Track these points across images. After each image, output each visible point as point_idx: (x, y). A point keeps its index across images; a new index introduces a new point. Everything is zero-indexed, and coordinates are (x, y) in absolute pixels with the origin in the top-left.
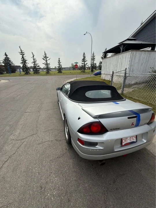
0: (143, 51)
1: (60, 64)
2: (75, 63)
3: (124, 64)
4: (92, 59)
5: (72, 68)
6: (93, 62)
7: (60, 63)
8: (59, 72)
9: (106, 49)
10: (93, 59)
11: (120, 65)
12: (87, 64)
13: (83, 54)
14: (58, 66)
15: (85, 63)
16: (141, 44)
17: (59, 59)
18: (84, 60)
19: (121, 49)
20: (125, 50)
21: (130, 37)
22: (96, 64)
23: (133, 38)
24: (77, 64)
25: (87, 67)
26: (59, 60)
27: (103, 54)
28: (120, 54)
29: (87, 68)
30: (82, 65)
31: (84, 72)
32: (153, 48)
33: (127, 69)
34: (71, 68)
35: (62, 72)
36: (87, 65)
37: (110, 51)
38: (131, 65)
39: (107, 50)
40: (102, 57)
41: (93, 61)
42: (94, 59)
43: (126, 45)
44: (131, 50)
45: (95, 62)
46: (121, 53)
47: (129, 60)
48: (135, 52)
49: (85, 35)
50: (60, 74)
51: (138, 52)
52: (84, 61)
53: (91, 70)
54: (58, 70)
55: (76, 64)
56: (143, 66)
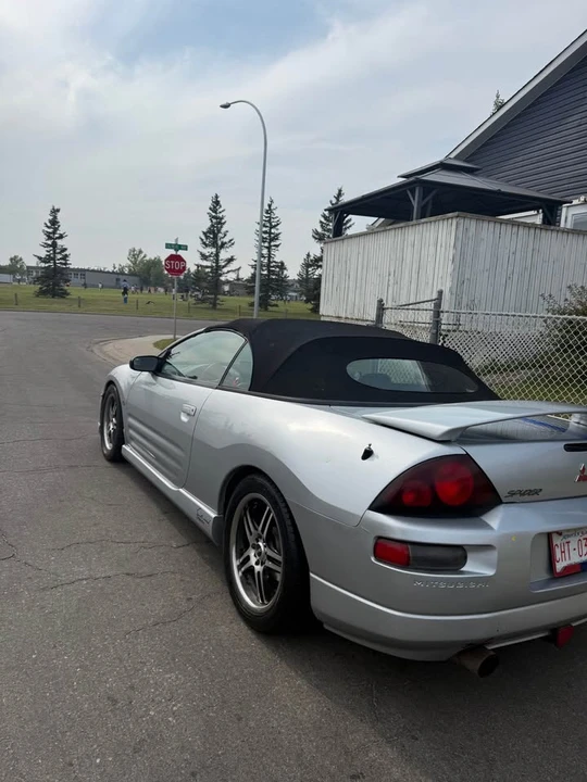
0: (512, 223)
1: (54, 245)
2: (168, 246)
3: (430, 273)
4: (264, 240)
5: (132, 274)
6: (265, 251)
7: (61, 237)
8: (42, 293)
9: (340, 194)
10: (269, 235)
11: (414, 276)
12: (231, 260)
13: (209, 204)
14: (43, 253)
15: (224, 255)
16: (499, 193)
17: (55, 211)
18: (214, 236)
19: (415, 204)
20: (430, 207)
21: (452, 156)
22: (282, 266)
23: (465, 161)
24: (180, 253)
25: (232, 277)
26: (54, 222)
27: (324, 216)
28: (411, 223)
29: (228, 282)
30: (205, 263)
31: (215, 305)
32: (548, 215)
33: (446, 295)
34: (122, 273)
35: (64, 294)
36: (233, 266)
37: (363, 206)
38: (460, 282)
39: (345, 199)
40: (320, 230)
41: (269, 248)
42: (276, 237)
43: (433, 189)
44: (456, 214)
45: (278, 256)
46: (414, 222)
47: (451, 258)
48: (473, 223)
49: (226, 106)
50: (56, 303)
51: (485, 224)
52: (214, 244)
53: (256, 299)
54: (37, 280)
55: (173, 252)
56: (514, 288)
